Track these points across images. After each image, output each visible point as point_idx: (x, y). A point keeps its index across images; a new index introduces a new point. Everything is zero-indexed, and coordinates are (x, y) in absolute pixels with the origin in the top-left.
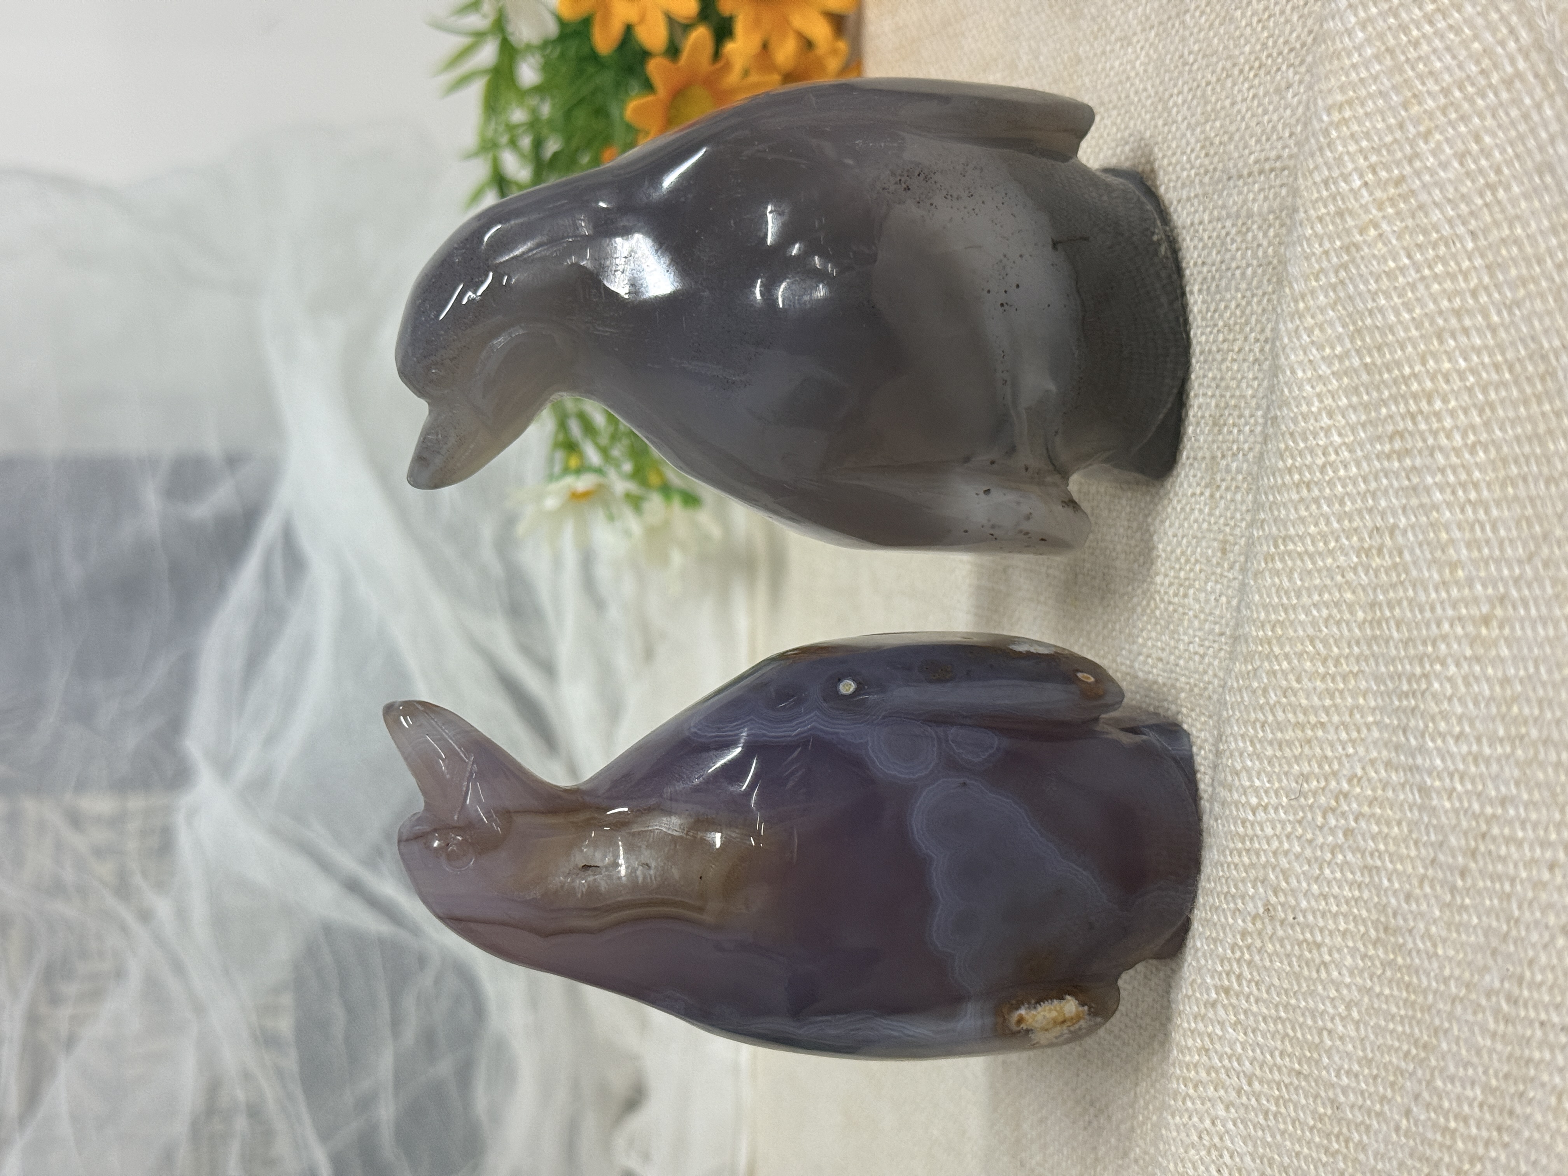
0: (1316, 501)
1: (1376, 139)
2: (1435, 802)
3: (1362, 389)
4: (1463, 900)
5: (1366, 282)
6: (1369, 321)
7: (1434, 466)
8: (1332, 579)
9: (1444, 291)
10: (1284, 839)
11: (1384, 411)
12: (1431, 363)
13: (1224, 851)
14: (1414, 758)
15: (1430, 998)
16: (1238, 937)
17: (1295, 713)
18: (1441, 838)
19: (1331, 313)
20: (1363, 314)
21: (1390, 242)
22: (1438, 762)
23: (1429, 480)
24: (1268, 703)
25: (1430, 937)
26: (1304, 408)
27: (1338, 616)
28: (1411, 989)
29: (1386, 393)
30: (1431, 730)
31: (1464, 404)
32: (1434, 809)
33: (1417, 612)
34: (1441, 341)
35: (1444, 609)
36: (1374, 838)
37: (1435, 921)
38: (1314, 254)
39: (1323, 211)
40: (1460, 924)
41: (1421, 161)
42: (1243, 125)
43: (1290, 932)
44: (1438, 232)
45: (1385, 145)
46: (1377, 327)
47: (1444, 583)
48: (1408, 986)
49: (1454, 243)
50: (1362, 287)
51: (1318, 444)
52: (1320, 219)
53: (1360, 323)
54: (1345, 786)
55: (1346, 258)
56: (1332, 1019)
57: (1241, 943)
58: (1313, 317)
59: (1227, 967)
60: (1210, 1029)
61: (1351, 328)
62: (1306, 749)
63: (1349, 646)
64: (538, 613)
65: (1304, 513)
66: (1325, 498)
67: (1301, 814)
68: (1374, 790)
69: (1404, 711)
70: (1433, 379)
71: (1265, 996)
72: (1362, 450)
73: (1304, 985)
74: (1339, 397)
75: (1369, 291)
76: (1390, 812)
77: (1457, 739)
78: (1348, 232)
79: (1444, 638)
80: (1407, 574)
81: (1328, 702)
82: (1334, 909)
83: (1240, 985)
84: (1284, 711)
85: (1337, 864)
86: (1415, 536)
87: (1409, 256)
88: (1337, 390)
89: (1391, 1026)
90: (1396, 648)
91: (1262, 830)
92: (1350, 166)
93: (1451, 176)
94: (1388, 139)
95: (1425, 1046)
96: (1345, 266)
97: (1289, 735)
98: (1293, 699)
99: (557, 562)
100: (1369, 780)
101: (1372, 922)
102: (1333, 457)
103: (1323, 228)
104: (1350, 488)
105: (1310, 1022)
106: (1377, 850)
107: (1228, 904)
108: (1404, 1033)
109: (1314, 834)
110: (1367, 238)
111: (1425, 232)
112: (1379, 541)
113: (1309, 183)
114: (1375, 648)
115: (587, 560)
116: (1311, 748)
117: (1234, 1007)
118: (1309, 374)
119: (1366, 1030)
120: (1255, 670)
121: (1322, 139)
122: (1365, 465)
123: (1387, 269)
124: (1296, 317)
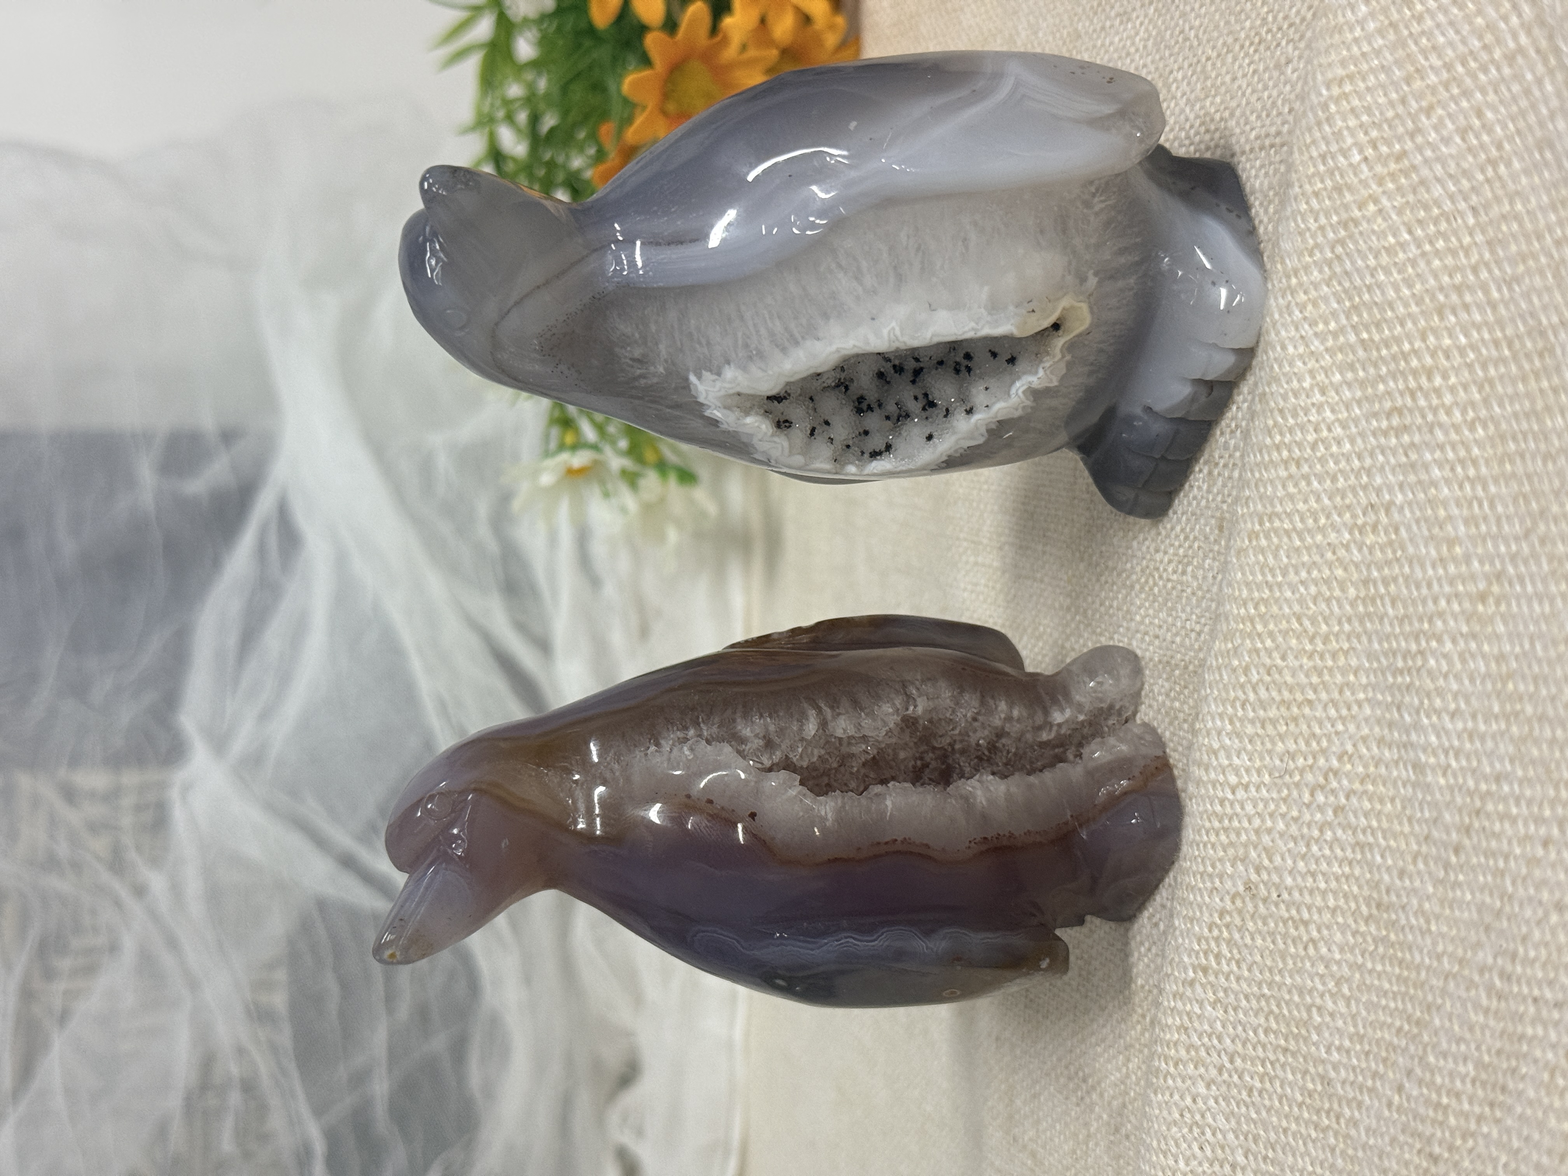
0: (1306, 478)
1: (1377, 114)
2: (1429, 779)
3: (1358, 366)
4: (1457, 876)
5: (1364, 258)
6: (1366, 297)
7: (1433, 443)
8: (1322, 556)
9: (1446, 267)
10: (1267, 817)
11: (1381, 387)
12: (1432, 339)
13: (1199, 831)
14: (1408, 734)
15: (1423, 974)
16: (1216, 915)
17: (1280, 691)
18: (1435, 814)
19: (1325, 289)
20: (1361, 289)
21: (1390, 218)
22: (1433, 739)
23: (1428, 456)
24: (1250, 682)
25: (1423, 913)
26: (1295, 384)
27: (1328, 593)
28: (1404, 965)
29: (1384, 369)
30: (1426, 706)
31: (1464, 381)
32: (1428, 786)
33: (1413, 588)
34: (1442, 318)
35: (1441, 586)
36: (1366, 815)
37: (1428, 898)
38: (1309, 229)
39: (1320, 185)
40: (1454, 900)
41: (1423, 136)
42: (1244, 102)
43: (1274, 909)
44: (1439, 207)
45: (1386, 120)
46: (1376, 303)
47: (1441, 560)
48: (1401, 962)
49: (1455, 219)
50: (1360, 262)
51: (1309, 421)
52: (1316, 194)
53: (1357, 299)
54: (1335, 763)
55: (1343, 233)
56: (1322, 996)
57: (1219, 922)
58: (1305, 293)
59: (1204, 946)
60: (1188, 1008)
61: (1347, 304)
62: (1292, 727)
63: (1340, 623)
64: (534, 590)
65: (1292, 489)
66: (1315, 475)
67: (1286, 792)
68: (1366, 766)
69: (1399, 688)
70: (1433, 355)
71: (1246, 974)
72: (1356, 426)
73: (1290, 962)
74: (1333, 373)
75: (1368, 266)
76: (1382, 788)
77: (1453, 715)
78: (1346, 207)
79: (1441, 615)
80: (1403, 551)
81: (1315, 679)
82: (1323, 885)
83: (1218, 964)
84: (1267, 689)
85: (1325, 841)
86: (1412, 512)
87: (1410, 232)
88: (1331, 367)
89: (1384, 1002)
90: (1391, 624)
91: (1243, 808)
92: (1349, 141)
93: (1453, 151)
94: (1390, 114)
95: (1418, 1023)
96: (1342, 242)
97: (1273, 713)
98: (1277, 676)
99: (553, 540)
100: (1360, 757)
101: (1365, 899)
102: (1325, 433)
103: (1319, 203)
104: (1343, 464)
105: (1296, 998)
106: (1370, 827)
107: (1204, 882)
108: (1396, 1009)
109: (1300, 811)
110: (1366, 213)
111: (1426, 208)
112: (1373, 517)
113: (1306, 157)
114: (1368, 625)
115: (583, 537)
116: (1297, 725)
117: (1212, 986)
118: (1301, 350)
119: (1357, 1007)
120: (1236, 649)
121: (1320, 113)
122: (1359, 441)
123: (1387, 245)
124: (1288, 293)
